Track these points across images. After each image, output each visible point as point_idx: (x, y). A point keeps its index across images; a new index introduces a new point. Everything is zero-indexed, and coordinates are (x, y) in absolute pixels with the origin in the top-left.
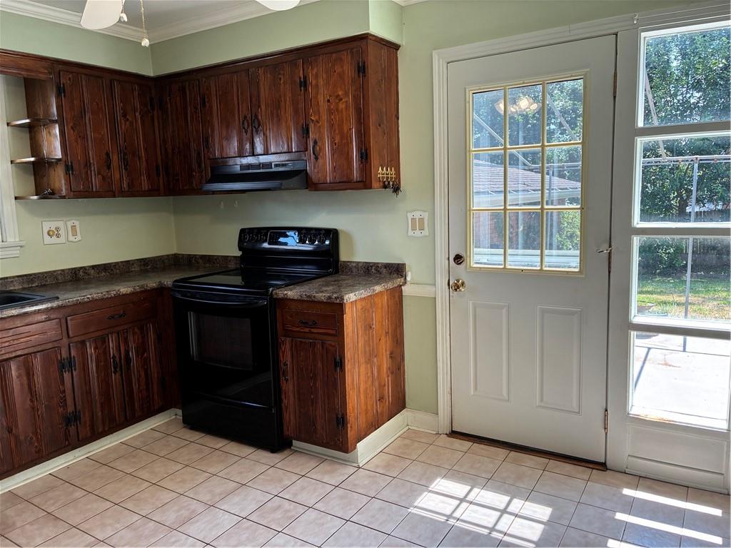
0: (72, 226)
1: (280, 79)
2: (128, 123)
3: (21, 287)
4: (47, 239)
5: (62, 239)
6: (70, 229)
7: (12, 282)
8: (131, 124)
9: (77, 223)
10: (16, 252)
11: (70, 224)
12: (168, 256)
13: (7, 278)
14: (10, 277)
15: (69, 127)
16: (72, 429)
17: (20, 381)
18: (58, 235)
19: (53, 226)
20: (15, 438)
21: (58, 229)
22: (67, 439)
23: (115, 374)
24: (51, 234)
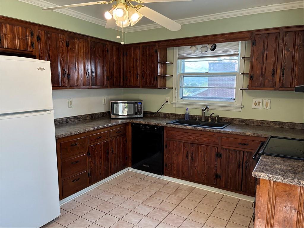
4: (254, 106)
5: (260, 107)
8: (292, 52)
9: (269, 101)
10: (239, 109)
11: (265, 101)
15: (255, 59)
16: (218, 180)
17: (201, 153)
18: (259, 105)
19: (257, 100)
20: (197, 171)
21: (259, 103)
22: (215, 182)
23: (239, 168)
24: (255, 104)
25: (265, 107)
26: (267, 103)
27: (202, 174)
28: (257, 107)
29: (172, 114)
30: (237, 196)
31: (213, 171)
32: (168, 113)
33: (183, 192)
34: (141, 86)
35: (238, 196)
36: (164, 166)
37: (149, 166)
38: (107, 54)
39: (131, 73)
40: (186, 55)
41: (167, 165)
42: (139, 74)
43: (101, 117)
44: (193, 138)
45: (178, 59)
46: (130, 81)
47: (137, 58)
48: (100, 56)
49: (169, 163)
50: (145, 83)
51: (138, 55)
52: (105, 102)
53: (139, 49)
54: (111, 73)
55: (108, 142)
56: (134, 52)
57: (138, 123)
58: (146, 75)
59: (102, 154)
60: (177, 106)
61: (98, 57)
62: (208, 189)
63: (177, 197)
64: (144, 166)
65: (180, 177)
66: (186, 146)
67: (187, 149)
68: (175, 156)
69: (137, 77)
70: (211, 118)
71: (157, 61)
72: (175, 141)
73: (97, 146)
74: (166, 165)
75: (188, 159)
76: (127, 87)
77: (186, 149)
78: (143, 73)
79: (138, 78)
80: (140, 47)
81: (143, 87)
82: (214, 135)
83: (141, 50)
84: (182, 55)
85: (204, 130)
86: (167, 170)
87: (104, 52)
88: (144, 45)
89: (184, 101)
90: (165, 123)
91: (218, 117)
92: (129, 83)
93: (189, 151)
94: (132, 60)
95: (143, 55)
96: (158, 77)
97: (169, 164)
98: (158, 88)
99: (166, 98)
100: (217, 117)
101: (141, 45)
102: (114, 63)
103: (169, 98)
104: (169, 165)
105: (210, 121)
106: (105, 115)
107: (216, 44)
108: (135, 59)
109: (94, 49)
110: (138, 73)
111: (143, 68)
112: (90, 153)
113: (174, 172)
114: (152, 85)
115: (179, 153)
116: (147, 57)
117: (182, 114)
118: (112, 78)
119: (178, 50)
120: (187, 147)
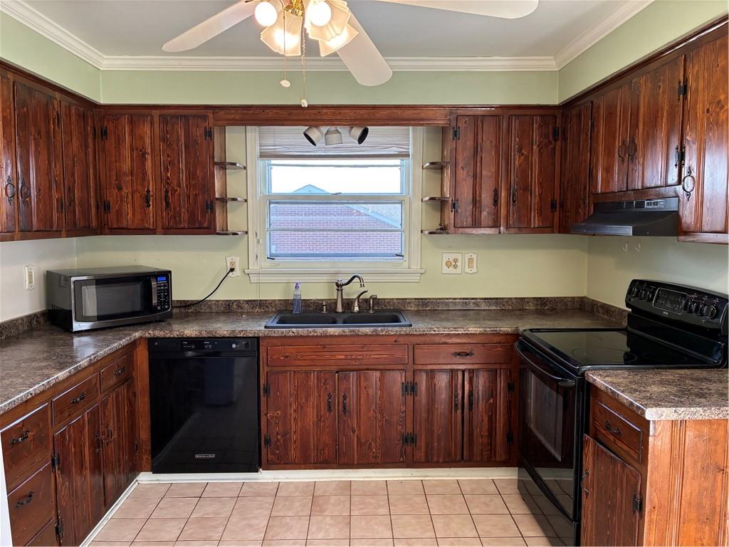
0: (469, 259)
1: (660, 87)
2: (522, 157)
3: (416, 309)
4: (445, 268)
5: (459, 270)
6: (467, 261)
7: (410, 303)
8: (527, 157)
9: (474, 256)
10: (417, 278)
11: (467, 256)
12: (573, 298)
13: (406, 299)
14: (409, 299)
15: (460, 167)
16: (409, 449)
17: (367, 391)
18: (455, 267)
19: (451, 257)
20: (358, 439)
21: (456, 261)
22: (402, 456)
23: (456, 411)
24: (448, 264)
25: (468, 270)
26: (471, 260)
27: (370, 444)
28: (452, 270)
29: (248, 302)
30: (448, 476)
31: (397, 429)
32: (236, 301)
33: (333, 500)
34: (159, 229)
35: (451, 474)
36: (263, 444)
37: (213, 456)
38: (57, 128)
39: (125, 190)
40: (280, 150)
41: (273, 439)
42: (151, 193)
43: (24, 332)
44: (343, 357)
45: (261, 156)
46: (119, 213)
47: (144, 147)
48: (39, 133)
49: (278, 434)
50: (175, 218)
51: (148, 141)
52: (30, 282)
53: (152, 123)
54: (69, 189)
55: (98, 406)
56: (131, 132)
57: (174, 338)
58: (176, 198)
59: (87, 449)
60: (263, 279)
61: (36, 136)
62: (382, 475)
63: (328, 518)
64: (198, 459)
65: (311, 463)
66: (325, 381)
67: (328, 386)
68: (295, 411)
69: (148, 202)
70: (358, 302)
71: (213, 158)
72: (294, 372)
73: (74, 427)
74: (268, 442)
75: (332, 413)
76: (107, 231)
77: (326, 388)
78: (167, 192)
79: (149, 206)
80: (152, 116)
81: (168, 231)
82: (395, 341)
83: (156, 125)
84: (269, 149)
85: (374, 333)
86: (274, 454)
87: (49, 123)
88: (166, 112)
89: (280, 264)
90: (263, 328)
91: (375, 299)
92: (118, 221)
93: (334, 391)
94: (127, 153)
95: (163, 140)
96: (217, 202)
97: (279, 437)
98: (218, 234)
99: (229, 260)
100: (373, 299)
101: (156, 113)
102: (74, 157)
103: (237, 260)
104: (278, 440)
105: (356, 309)
106: (35, 322)
107: (368, 127)
108: (137, 149)
109: (25, 109)
110: (148, 191)
111: (168, 178)
112: (58, 459)
113: (293, 454)
114: (197, 226)
115: (307, 400)
116: (178, 146)
117: (279, 300)
118: (70, 205)
119: (257, 135)
120: (328, 381)
